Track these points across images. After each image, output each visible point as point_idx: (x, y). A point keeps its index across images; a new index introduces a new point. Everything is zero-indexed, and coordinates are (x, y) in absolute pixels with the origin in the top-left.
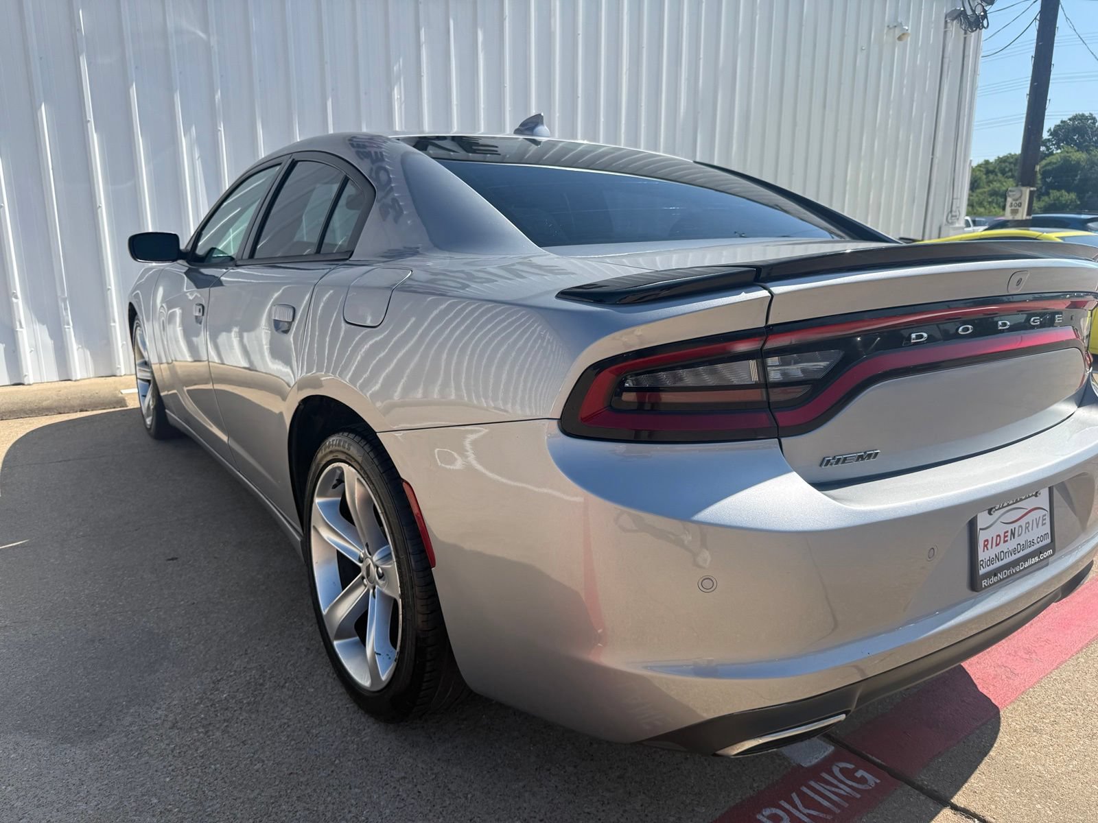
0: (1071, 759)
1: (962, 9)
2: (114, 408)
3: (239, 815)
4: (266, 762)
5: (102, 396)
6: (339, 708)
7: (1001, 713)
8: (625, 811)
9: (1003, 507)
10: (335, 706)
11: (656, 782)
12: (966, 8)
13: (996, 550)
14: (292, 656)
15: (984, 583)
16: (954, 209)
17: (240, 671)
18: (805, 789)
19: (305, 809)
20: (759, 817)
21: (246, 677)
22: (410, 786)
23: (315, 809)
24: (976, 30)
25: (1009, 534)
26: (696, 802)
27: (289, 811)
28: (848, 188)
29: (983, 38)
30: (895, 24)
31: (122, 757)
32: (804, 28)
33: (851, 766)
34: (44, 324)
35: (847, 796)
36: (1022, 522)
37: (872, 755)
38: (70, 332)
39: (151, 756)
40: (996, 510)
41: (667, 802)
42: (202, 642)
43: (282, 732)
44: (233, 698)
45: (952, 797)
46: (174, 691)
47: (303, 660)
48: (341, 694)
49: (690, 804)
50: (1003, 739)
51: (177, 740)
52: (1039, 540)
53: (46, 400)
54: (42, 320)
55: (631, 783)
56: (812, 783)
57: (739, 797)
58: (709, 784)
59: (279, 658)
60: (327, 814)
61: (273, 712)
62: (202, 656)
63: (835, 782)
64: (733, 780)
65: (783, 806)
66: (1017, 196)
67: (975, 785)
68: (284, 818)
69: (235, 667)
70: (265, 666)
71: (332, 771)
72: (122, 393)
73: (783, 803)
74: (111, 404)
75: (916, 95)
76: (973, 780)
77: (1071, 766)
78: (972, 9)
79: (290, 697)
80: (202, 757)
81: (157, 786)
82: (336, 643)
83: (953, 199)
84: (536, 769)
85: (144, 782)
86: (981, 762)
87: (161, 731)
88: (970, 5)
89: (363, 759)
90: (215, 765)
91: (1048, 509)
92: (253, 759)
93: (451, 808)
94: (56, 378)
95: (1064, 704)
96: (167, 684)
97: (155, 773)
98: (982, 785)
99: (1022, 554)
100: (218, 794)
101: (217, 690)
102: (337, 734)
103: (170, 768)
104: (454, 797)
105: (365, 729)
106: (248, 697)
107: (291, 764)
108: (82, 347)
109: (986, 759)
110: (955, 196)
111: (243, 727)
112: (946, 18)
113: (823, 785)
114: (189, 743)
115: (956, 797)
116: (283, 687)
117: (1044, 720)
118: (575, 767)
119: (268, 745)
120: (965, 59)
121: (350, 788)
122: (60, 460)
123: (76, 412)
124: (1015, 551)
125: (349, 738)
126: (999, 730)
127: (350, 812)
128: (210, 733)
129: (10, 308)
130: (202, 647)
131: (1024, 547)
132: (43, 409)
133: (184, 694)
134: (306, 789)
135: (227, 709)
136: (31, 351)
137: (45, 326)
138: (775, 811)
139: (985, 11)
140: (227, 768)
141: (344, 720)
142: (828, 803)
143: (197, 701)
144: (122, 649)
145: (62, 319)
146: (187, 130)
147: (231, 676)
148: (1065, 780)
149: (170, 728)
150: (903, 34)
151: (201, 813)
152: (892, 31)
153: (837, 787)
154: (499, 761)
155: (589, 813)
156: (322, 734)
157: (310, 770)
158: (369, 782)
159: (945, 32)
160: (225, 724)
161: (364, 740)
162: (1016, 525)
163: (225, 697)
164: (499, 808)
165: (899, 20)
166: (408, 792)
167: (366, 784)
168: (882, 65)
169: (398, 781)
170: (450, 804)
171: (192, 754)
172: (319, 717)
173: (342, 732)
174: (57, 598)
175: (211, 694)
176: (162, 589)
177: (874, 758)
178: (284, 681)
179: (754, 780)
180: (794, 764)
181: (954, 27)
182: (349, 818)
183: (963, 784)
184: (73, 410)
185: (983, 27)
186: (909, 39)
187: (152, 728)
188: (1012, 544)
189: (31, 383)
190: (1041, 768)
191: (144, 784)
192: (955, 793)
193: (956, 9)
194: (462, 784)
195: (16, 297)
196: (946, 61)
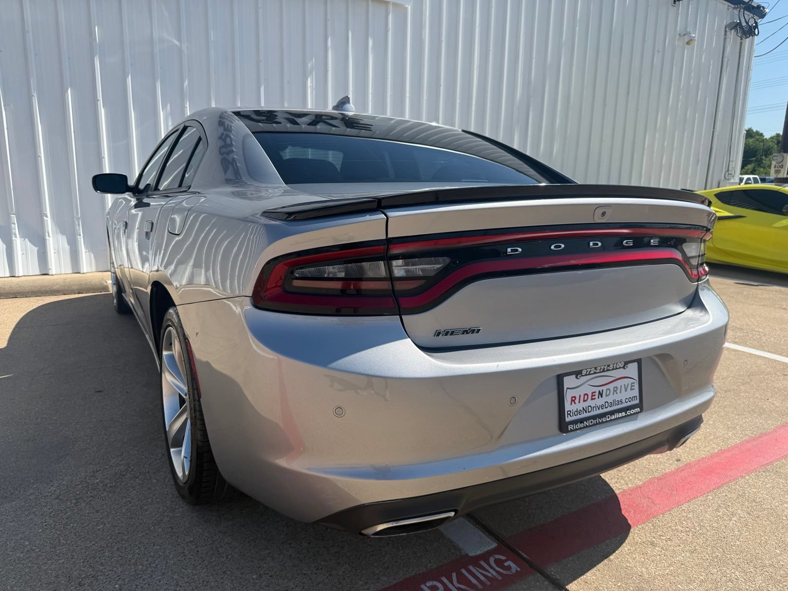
0: (671, 565)
1: (738, 21)
2: (101, 292)
3: (76, 557)
4: (107, 525)
5: (93, 284)
6: (168, 494)
7: (632, 530)
8: (330, 575)
9: (589, 374)
10: (166, 493)
11: (361, 558)
12: (742, 21)
13: (585, 405)
14: (151, 458)
15: (570, 427)
16: (730, 169)
17: (113, 466)
18: (464, 571)
19: (119, 556)
20: (423, 587)
21: (116, 470)
22: (194, 547)
23: (126, 556)
24: (749, 37)
25: (597, 394)
26: (382, 573)
27: (108, 557)
28: (645, 152)
29: (755, 42)
30: (685, 33)
31: (17, 515)
32: (613, 36)
33: (503, 558)
34: (64, 235)
35: (492, 578)
36: (611, 386)
37: (522, 551)
38: (81, 241)
39: (36, 515)
40: (582, 376)
41: (363, 572)
42: (97, 446)
43: (125, 506)
44: (101, 483)
45: (567, 584)
46: (66, 475)
47: (157, 461)
48: (173, 485)
49: (378, 574)
50: (625, 547)
51: (56, 506)
52: (627, 400)
53: (56, 285)
54: (63, 232)
55: (343, 557)
56: (471, 568)
57: (415, 572)
58: (397, 562)
59: (142, 459)
60: (132, 560)
61: (124, 494)
62: (93, 454)
63: (487, 567)
64: (415, 561)
65: (443, 581)
66: (780, 160)
67: (589, 577)
68: (103, 561)
69: (112, 463)
70: (131, 463)
71: (147, 534)
72: (107, 282)
73: (444, 580)
74: (99, 289)
75: (701, 85)
76: (589, 575)
77: (668, 570)
78: (746, 21)
79: (139, 485)
80: (67, 518)
81: (32, 534)
82: (172, 450)
83: (729, 161)
84: (282, 543)
85: (25, 531)
86: (601, 562)
87: (48, 500)
88: (745, 18)
89: (169, 528)
90: (74, 524)
91: (637, 379)
92: (99, 522)
93: (214, 563)
94: (71, 272)
95: (682, 527)
96: (64, 471)
97: (34, 526)
98: (594, 578)
99: (609, 409)
100: (68, 542)
101: (95, 477)
102: (160, 510)
103: (45, 524)
104: (219, 556)
105: (179, 509)
106: (112, 483)
107: (122, 527)
108: (89, 251)
109: (606, 561)
110: (731, 160)
111: (101, 501)
112: (726, 28)
113: (478, 569)
114: (62, 509)
115: (571, 585)
116: (137, 478)
117: (662, 537)
118: (309, 543)
119: (112, 514)
120: (741, 58)
121: (154, 545)
122: (53, 324)
123: (75, 294)
124: (602, 407)
125: (166, 514)
126: (625, 541)
127: (147, 560)
128: (79, 504)
129: (42, 223)
130: (95, 449)
131: (611, 405)
132: (53, 291)
133: (72, 478)
134: (125, 544)
135: (95, 489)
136: (55, 253)
137: (65, 237)
138: (435, 583)
139: (756, 23)
140: (80, 527)
141: (168, 502)
142: (476, 581)
143: (78, 483)
144: (44, 447)
145: (76, 231)
146: (164, 107)
147: (106, 469)
148: (659, 580)
149: (54, 499)
150: (691, 40)
151: (52, 553)
152: (683, 37)
153: (487, 571)
154: (260, 536)
155: (305, 574)
156: (150, 509)
157: (133, 531)
158: (167, 542)
159: (725, 39)
160: (90, 499)
161: (175, 515)
162: (604, 388)
163: (97, 482)
164: (246, 566)
165: (688, 31)
166: (190, 551)
167: (165, 543)
168: (675, 63)
169: (187, 544)
170: (214, 561)
171: (62, 516)
172: (152, 498)
173: (163, 509)
174: (17, 412)
175: (89, 479)
176: (85, 410)
177: (523, 554)
178: (139, 474)
179: (430, 562)
180: (464, 554)
181: (732, 34)
182: (145, 564)
183: (580, 576)
184: (74, 292)
185: (755, 34)
186: (696, 42)
187: (43, 497)
188: (599, 402)
189: (54, 274)
190: (644, 570)
191: (25, 532)
192: (571, 582)
193: (733, 22)
194: (228, 549)
195: (47, 216)
196: (725, 60)
